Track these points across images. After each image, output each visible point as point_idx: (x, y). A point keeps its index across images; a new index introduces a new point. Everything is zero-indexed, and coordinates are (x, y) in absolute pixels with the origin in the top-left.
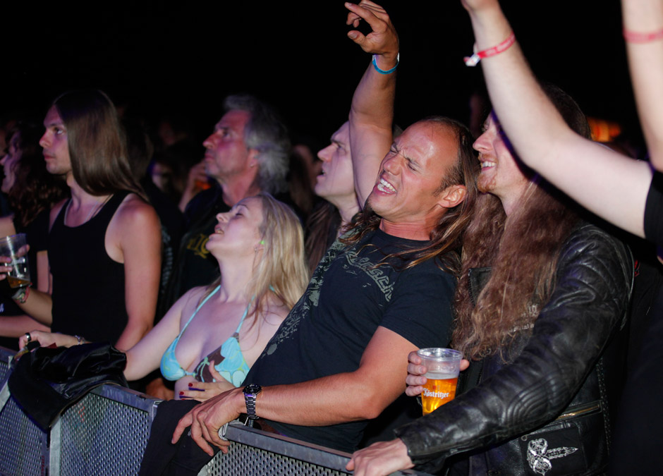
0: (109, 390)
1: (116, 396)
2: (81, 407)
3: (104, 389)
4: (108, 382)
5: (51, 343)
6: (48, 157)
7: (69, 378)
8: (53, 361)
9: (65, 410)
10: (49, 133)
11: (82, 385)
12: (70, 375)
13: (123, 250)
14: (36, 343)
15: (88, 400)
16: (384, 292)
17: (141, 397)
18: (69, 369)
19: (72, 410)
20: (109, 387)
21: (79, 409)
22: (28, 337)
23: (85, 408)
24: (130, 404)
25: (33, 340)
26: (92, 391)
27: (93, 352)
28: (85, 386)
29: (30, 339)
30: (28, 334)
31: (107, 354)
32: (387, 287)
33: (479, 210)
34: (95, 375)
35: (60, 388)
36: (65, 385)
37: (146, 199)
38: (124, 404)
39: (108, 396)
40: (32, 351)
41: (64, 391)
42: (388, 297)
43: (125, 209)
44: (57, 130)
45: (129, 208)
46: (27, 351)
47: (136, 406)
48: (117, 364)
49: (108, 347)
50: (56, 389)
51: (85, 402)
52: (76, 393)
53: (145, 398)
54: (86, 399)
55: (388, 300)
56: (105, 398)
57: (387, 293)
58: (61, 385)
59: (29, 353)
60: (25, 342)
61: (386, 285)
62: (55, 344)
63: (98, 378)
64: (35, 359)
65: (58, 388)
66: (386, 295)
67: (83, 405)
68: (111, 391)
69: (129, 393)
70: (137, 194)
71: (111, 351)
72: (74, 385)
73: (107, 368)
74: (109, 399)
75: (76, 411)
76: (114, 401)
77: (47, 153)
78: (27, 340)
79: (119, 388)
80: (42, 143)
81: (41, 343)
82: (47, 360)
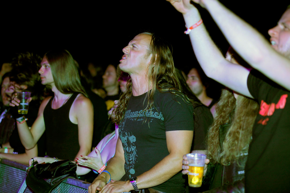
0: (71, 180)
1: (73, 183)
2: (59, 189)
3: (68, 180)
4: (70, 177)
5: (43, 162)
6: (43, 78)
7: (53, 176)
8: (45, 170)
9: (52, 191)
10: (43, 67)
11: (58, 179)
12: (53, 175)
13: (77, 119)
14: (36, 162)
15: (61, 185)
16: (160, 118)
17: (84, 183)
18: (52, 173)
19: (55, 190)
20: (70, 179)
21: (57, 189)
22: (32, 160)
23: (60, 189)
24: (79, 186)
25: (35, 161)
26: (63, 181)
27: (62, 164)
28: (60, 179)
29: (33, 161)
30: (32, 159)
31: (68, 165)
32: (160, 116)
33: (224, 95)
34: (63, 174)
35: (49, 181)
36: (51, 179)
37: (87, 96)
38: (77, 187)
39: (70, 183)
40: (35, 166)
41: (51, 182)
42: (163, 119)
43: (77, 100)
44: (46, 66)
45: (79, 100)
46: (33, 166)
47: (82, 187)
48: (73, 169)
49: (68, 162)
50: (47, 182)
51: (60, 186)
52: (56, 183)
53: (86, 184)
54: (60, 185)
55: (163, 120)
56: (69, 184)
57: (161, 118)
58: (49, 180)
59: (34, 167)
60: (32, 162)
61: (159, 115)
62: (44, 162)
63: (65, 176)
64: (36, 169)
65: (48, 181)
66: (162, 119)
67: (59, 188)
68: (71, 181)
69: (79, 181)
70: (83, 94)
71: (70, 163)
72: (55, 179)
73: (69, 171)
74: (71, 185)
75: (57, 191)
76: (73, 185)
77: (42, 76)
78: (32, 161)
79: (75, 179)
80: (40, 72)
81: (38, 162)
82: (42, 169)
